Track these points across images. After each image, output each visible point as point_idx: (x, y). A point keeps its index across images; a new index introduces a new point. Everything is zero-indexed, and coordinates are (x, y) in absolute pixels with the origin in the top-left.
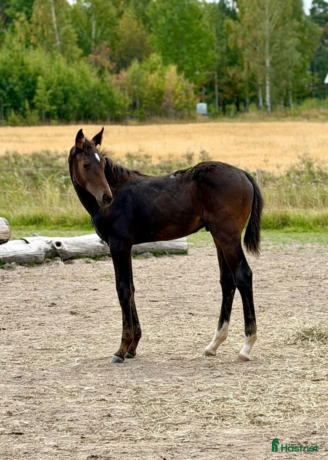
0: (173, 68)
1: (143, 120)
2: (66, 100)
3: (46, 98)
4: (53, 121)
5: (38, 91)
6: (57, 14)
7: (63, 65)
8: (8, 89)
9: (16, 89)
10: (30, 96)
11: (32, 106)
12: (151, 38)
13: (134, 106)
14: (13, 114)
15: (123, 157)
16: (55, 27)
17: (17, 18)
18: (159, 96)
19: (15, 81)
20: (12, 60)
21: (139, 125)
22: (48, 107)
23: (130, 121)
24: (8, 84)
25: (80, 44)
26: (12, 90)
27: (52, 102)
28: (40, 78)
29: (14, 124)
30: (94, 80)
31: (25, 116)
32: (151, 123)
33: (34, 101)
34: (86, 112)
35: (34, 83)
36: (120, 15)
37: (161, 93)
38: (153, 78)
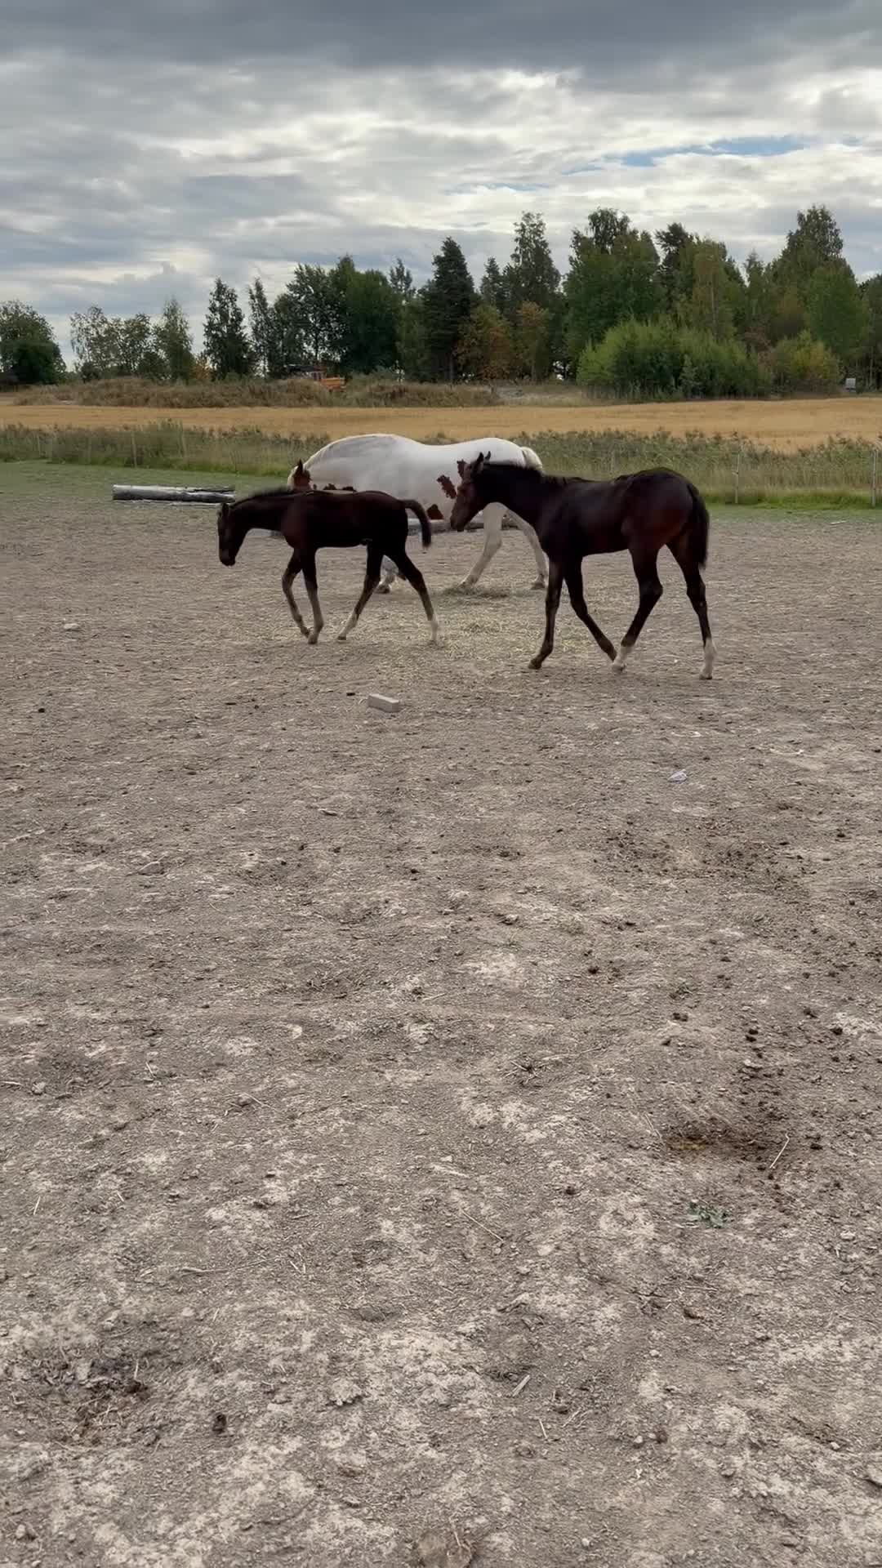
0: (820, 345)
1: (784, 396)
2: (712, 377)
3: (692, 376)
4: (697, 397)
5: (684, 369)
6: (715, 295)
7: (712, 344)
8: (658, 366)
9: (665, 367)
10: (677, 373)
11: (679, 383)
12: (807, 316)
13: (777, 381)
14: (660, 391)
15: (725, 433)
16: (713, 307)
17: (678, 300)
18: (803, 372)
19: (664, 359)
20: (664, 340)
21: (781, 400)
22: (693, 384)
23: (772, 396)
24: (658, 361)
25: (736, 322)
26: (661, 368)
27: (697, 378)
28: (686, 356)
29: (660, 401)
30: (741, 356)
31: (671, 393)
32: (793, 398)
33: (680, 378)
34: (732, 387)
35: (683, 361)
36: (782, 294)
37: (805, 369)
38: (799, 355)
